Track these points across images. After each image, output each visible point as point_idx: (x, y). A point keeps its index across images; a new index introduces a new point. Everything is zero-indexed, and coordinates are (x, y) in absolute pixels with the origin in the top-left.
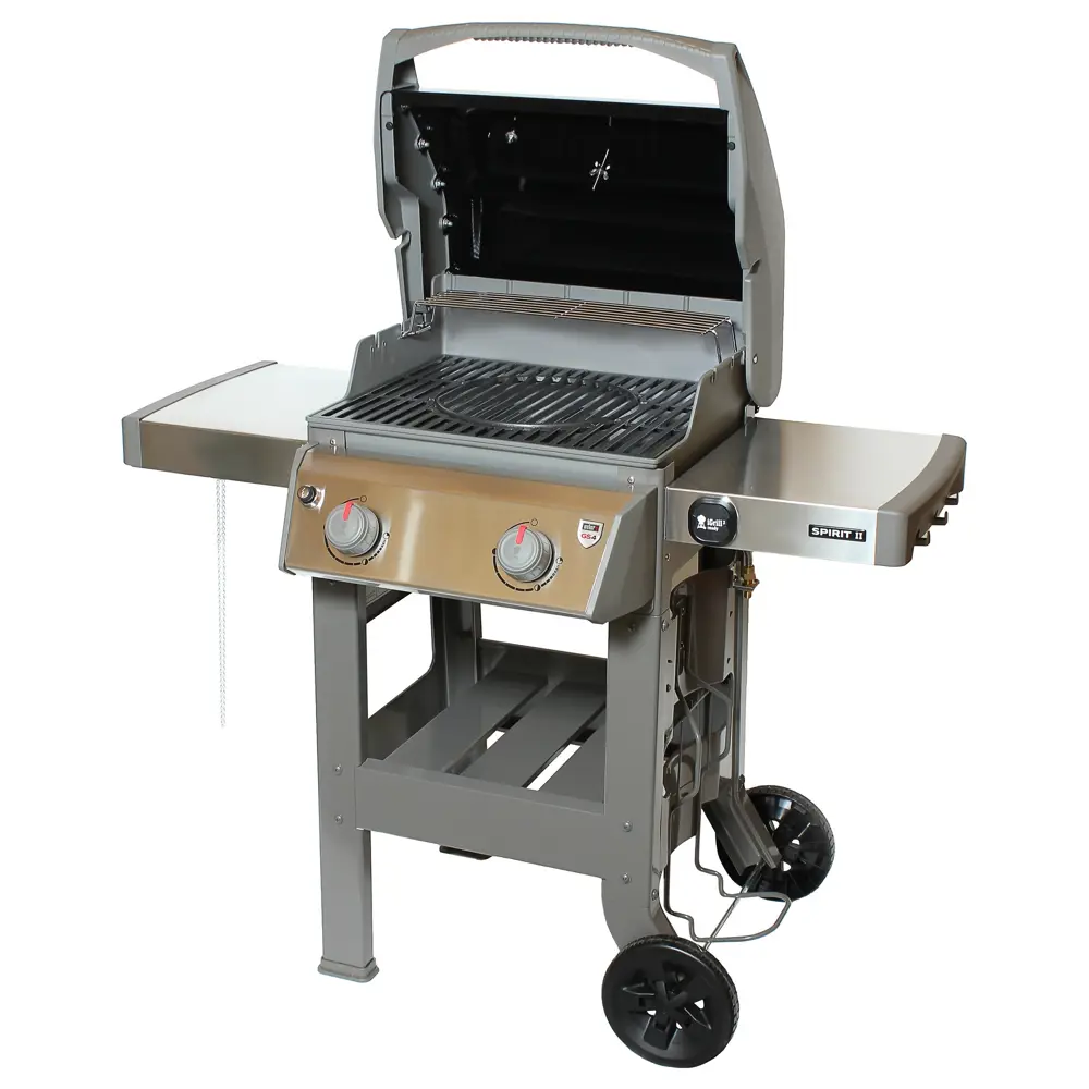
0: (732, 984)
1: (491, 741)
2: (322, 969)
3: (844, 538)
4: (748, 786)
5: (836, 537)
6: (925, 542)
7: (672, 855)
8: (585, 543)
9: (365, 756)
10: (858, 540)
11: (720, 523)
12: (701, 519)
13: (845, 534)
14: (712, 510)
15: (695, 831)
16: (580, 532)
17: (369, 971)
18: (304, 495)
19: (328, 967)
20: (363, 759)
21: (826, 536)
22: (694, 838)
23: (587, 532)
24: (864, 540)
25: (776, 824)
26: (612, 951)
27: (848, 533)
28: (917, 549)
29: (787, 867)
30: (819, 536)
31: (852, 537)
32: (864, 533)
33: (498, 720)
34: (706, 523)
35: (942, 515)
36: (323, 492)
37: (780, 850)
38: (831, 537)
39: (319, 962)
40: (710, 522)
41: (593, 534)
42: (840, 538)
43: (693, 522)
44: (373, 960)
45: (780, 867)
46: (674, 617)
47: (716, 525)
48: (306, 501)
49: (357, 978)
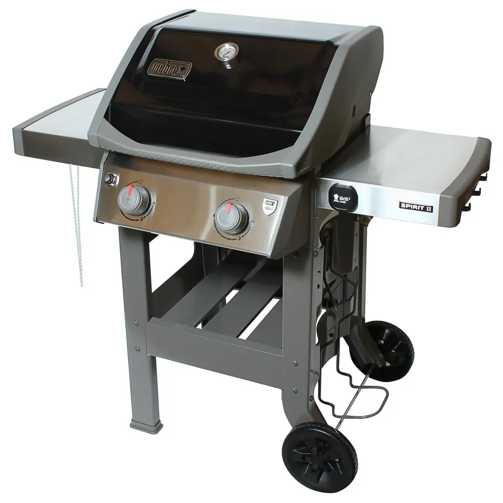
0: (354, 450)
1: (228, 298)
2: (132, 426)
3: (420, 210)
4: (367, 321)
5: (415, 209)
6: (468, 209)
7: (322, 369)
8: (267, 212)
9: (150, 316)
10: (429, 211)
11: (347, 199)
12: (336, 196)
13: (420, 208)
14: (343, 191)
15: (337, 352)
16: (264, 205)
17: (157, 427)
18: (107, 179)
19: (135, 425)
20: (149, 318)
21: (409, 208)
22: (336, 356)
23: (268, 206)
24: (432, 211)
25: (383, 342)
26: (288, 428)
27: (422, 207)
28: (464, 214)
29: (388, 364)
30: (405, 208)
31: (425, 209)
32: (432, 207)
33: (233, 285)
34: (339, 198)
35: (477, 189)
36: (118, 178)
37: (384, 356)
38: (412, 209)
39: (130, 421)
40: (341, 198)
41: (271, 207)
42: (418, 210)
43: (331, 198)
44: (160, 421)
45: (384, 365)
46: (321, 247)
47: (345, 200)
48: (109, 183)
49: (150, 432)
